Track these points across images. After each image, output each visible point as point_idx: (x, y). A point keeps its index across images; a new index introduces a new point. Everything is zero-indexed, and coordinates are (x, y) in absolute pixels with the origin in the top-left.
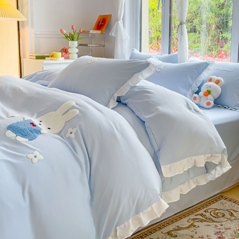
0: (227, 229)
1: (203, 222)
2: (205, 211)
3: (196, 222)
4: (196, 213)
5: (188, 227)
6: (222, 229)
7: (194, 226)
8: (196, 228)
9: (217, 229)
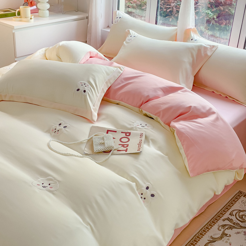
1: (233, 229)
2: (230, 214)
3: (226, 229)
4: (223, 218)
5: (221, 238)
7: (226, 236)
8: (228, 238)
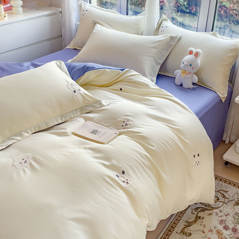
0: (226, 215)
3: (199, 212)
5: (195, 221)
6: (223, 217)
7: (200, 218)
9: (219, 217)
